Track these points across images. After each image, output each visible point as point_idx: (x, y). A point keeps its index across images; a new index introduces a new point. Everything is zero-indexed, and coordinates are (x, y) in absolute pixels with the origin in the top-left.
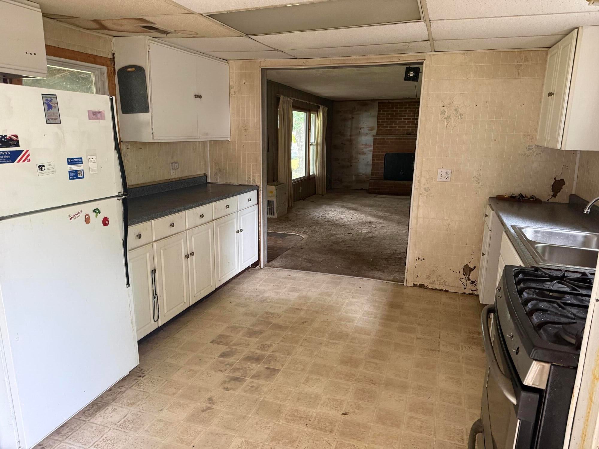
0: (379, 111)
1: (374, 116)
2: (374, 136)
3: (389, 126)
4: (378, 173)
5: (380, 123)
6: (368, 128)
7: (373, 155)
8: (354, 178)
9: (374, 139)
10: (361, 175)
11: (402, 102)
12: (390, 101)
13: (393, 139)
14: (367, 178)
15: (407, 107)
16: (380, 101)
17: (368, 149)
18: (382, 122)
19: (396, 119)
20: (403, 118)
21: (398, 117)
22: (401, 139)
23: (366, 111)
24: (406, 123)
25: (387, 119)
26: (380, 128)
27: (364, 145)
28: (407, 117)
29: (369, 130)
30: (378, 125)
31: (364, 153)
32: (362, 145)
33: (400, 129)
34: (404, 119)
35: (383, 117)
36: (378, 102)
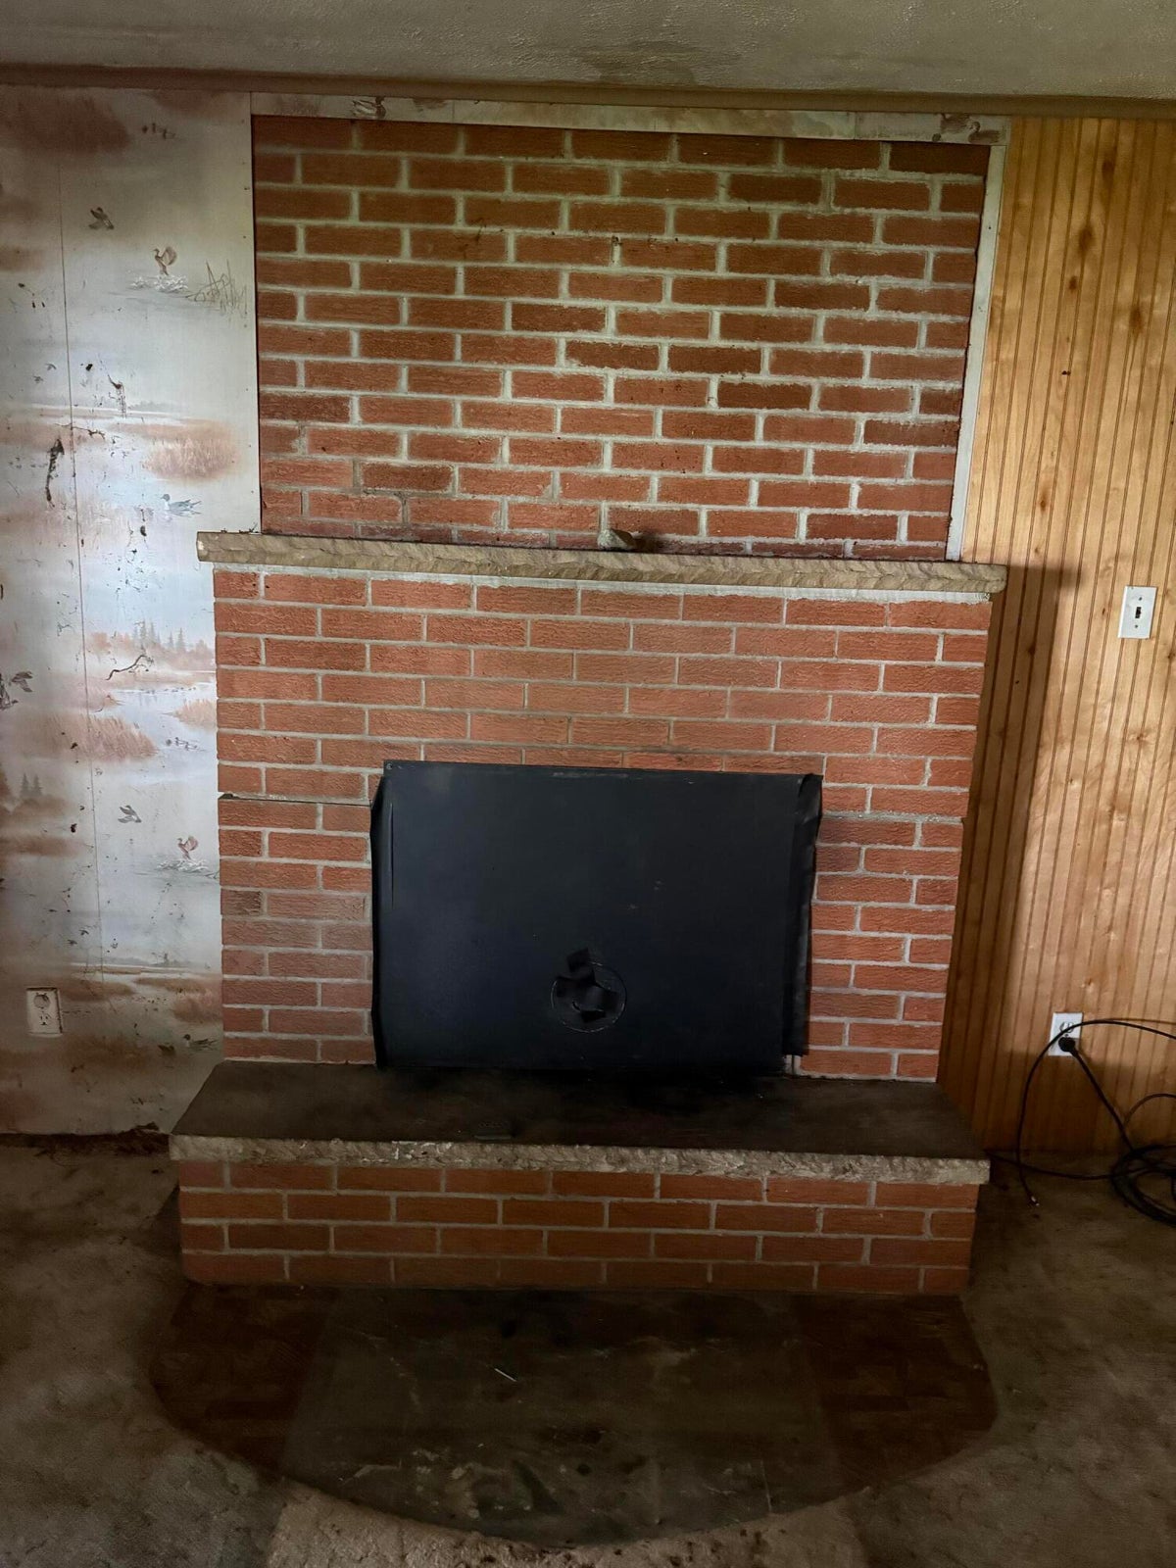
0: (265, 238)
1: (212, 298)
2: (214, 545)
3: (404, 432)
4: (306, 994)
5: (300, 389)
6: (145, 450)
7: (225, 779)
8: (43, 1018)
9: (223, 584)
10: (126, 992)
11: (546, 140)
12: (400, 109)
13: (461, 593)
14: (190, 1014)
15: (614, 197)
16: (264, 103)
17: (167, 701)
18: (316, 375)
19: (478, 349)
20: (562, 339)
21: (508, 331)
22: (564, 600)
23: (100, 219)
24: (608, 402)
25: (373, 344)
26: (302, 450)
27: (126, 645)
28: (608, 335)
29: (170, 470)
30: (267, 406)
31: (126, 747)
32: (102, 644)
33: (545, 479)
34: (575, 351)
35: (320, 308)
36: (245, 106)
